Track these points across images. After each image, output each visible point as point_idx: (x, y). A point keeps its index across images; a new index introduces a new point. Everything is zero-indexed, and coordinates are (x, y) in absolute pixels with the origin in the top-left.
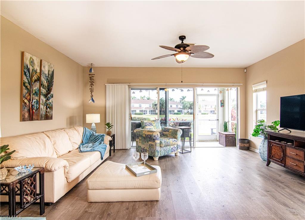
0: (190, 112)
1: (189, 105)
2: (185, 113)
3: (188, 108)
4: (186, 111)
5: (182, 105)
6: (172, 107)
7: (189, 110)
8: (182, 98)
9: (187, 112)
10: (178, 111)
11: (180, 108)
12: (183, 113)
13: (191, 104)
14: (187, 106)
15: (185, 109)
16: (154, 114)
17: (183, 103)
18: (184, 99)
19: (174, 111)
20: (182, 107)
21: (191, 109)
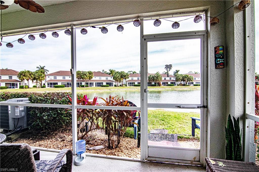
0: (182, 83)
1: (181, 77)
2: (178, 84)
3: (181, 80)
4: (178, 83)
5: (175, 78)
6: (166, 79)
7: (181, 82)
8: (176, 71)
9: (180, 84)
10: (171, 83)
11: (173, 80)
12: (176, 85)
13: (184, 77)
14: (179, 78)
15: (177, 81)
16: (150, 85)
17: (176, 76)
18: (177, 72)
19: (167, 83)
20: (175, 79)
21: (184, 81)
